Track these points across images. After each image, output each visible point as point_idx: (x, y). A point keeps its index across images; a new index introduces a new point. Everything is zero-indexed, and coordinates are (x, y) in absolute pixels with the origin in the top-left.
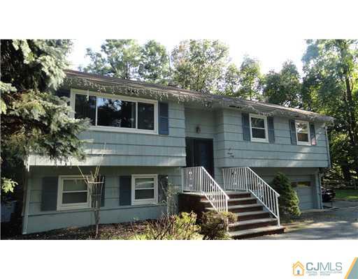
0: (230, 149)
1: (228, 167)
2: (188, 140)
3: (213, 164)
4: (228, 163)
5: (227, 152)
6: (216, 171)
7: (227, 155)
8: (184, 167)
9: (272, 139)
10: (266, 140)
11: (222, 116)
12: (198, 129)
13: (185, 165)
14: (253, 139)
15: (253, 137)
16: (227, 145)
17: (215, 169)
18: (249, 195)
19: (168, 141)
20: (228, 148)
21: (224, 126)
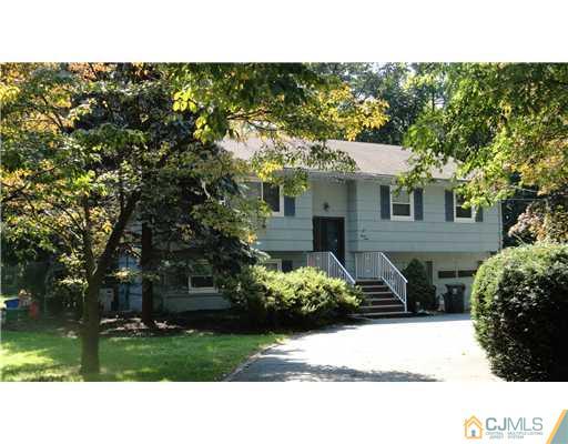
1: (361, 252)
2: (316, 220)
3: (344, 249)
4: (361, 247)
5: (359, 233)
6: (347, 257)
7: (360, 238)
8: (311, 252)
9: (419, 216)
10: (411, 218)
12: (326, 206)
13: (312, 249)
14: (393, 218)
15: (394, 214)
16: (361, 226)
17: (346, 254)
18: (382, 283)
19: (293, 222)
20: (362, 229)
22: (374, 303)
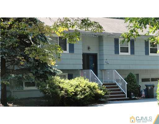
0: (106, 60)
1: (105, 70)
2: (84, 55)
3: (97, 68)
4: (105, 67)
5: (105, 61)
6: (99, 72)
7: (105, 63)
8: (82, 70)
9: (133, 52)
10: (129, 53)
11: (103, 41)
12: (89, 48)
13: (82, 68)
14: (120, 53)
15: (121, 52)
16: (105, 57)
18: (115, 84)
20: (106, 59)
21: (104, 46)
22: (111, 94)
